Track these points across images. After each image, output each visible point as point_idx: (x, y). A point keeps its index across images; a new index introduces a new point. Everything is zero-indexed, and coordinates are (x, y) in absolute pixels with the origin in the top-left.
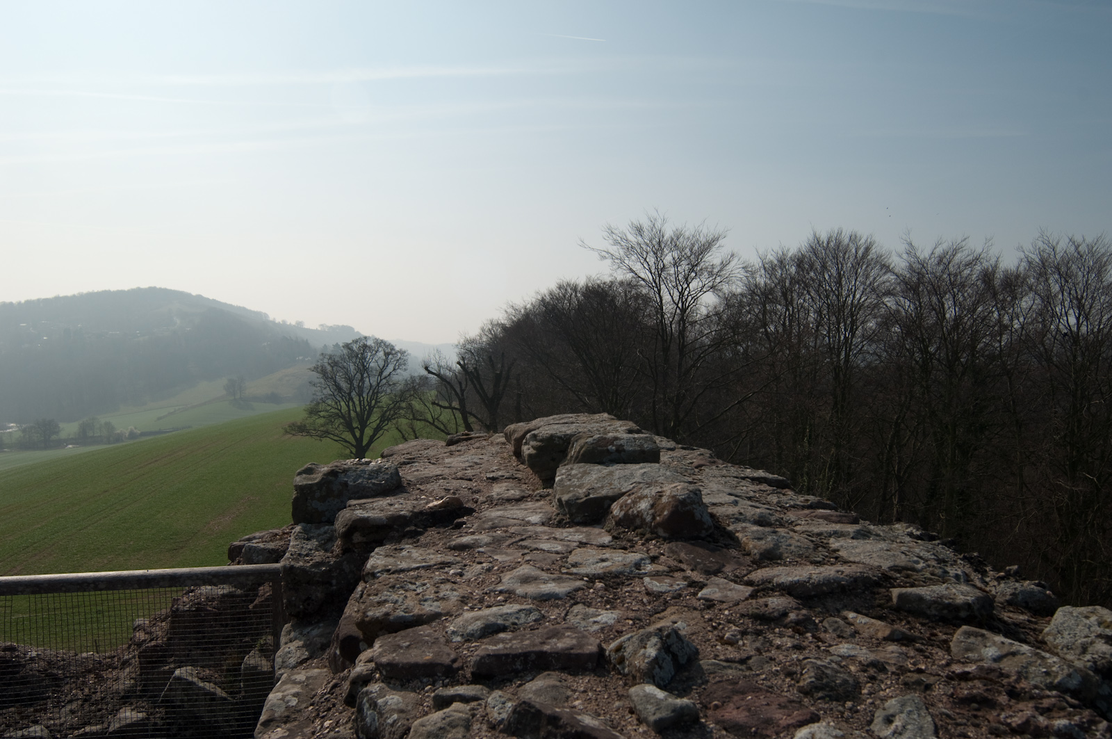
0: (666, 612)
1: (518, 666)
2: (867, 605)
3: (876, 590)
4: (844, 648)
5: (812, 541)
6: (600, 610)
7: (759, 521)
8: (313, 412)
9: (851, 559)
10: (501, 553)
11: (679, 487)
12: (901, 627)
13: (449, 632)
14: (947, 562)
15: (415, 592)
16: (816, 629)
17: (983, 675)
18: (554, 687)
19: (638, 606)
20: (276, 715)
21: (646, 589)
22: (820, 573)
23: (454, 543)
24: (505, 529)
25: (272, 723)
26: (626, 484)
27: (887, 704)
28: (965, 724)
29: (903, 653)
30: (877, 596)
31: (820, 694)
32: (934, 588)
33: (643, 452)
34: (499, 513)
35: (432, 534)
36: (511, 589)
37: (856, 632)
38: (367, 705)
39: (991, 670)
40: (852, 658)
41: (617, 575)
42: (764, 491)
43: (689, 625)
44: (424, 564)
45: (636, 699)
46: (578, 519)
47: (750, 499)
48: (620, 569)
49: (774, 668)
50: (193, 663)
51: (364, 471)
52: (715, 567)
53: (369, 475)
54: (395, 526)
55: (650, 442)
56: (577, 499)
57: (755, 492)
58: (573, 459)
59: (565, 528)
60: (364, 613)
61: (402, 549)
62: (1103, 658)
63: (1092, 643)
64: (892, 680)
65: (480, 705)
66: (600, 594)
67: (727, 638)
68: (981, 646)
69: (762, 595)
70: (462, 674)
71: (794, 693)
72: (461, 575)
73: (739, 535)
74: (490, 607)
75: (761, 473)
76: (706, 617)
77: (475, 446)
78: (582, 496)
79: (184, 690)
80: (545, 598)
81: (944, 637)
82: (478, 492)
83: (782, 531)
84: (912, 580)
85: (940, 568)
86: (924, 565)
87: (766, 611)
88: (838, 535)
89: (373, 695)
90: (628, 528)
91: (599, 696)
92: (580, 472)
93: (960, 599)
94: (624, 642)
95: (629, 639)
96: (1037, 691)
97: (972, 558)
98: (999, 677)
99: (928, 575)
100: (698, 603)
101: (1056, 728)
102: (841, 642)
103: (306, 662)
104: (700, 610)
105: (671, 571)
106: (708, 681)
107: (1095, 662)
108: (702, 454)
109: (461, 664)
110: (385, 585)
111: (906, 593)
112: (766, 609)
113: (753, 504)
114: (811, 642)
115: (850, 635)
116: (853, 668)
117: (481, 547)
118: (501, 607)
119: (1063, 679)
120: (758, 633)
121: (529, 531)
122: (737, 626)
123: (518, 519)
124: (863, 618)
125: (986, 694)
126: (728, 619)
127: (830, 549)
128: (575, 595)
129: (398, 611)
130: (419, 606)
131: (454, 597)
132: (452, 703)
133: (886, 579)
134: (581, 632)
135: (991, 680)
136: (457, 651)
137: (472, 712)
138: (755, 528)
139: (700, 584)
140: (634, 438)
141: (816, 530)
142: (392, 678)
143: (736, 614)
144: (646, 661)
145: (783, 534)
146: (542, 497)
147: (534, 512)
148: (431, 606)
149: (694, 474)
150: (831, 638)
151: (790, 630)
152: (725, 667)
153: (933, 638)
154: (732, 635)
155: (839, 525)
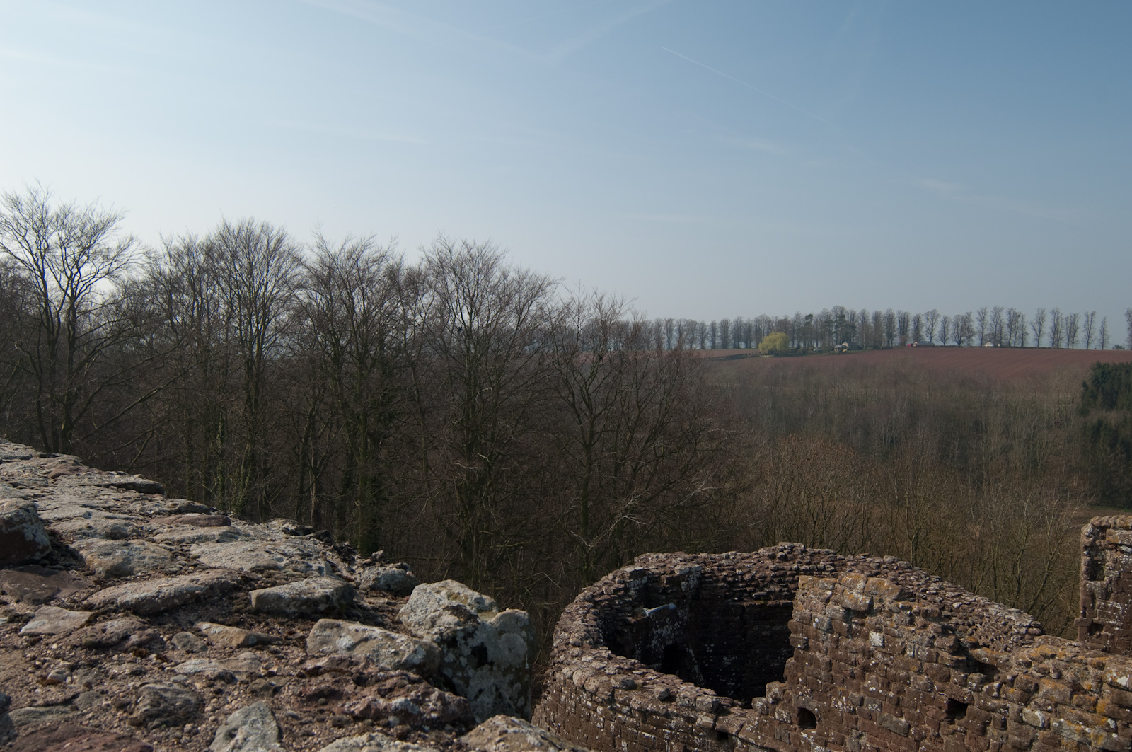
2: (223, 613)
3: (234, 595)
4: (191, 665)
5: (171, 550)
7: (112, 534)
9: (213, 565)
11: (7, 504)
12: (258, 631)
14: (311, 556)
16: (162, 648)
17: (333, 667)
22: (172, 585)
27: (230, 718)
28: (311, 722)
29: (256, 659)
30: (235, 601)
31: (156, 723)
32: (294, 584)
37: (209, 644)
39: (342, 660)
40: (198, 674)
42: (130, 498)
43: (4, 670)
47: (108, 509)
49: (105, 703)
52: (47, 594)
57: (117, 500)
62: (448, 628)
63: (440, 616)
64: (240, 690)
67: (51, 677)
68: (336, 637)
69: (101, 619)
71: (125, 727)
73: (83, 553)
75: (134, 479)
76: (29, 655)
81: (301, 634)
83: (135, 543)
84: (274, 579)
85: (303, 563)
86: (287, 561)
87: (103, 637)
88: (201, 540)
93: (319, 593)
96: (382, 674)
97: (342, 548)
98: (348, 666)
99: (290, 572)
100: (21, 640)
101: (393, 707)
102: (190, 658)
104: (22, 648)
106: (16, 736)
107: (441, 634)
108: (64, 462)
111: (265, 594)
112: (104, 635)
113: (110, 514)
114: (154, 664)
115: (201, 648)
116: (198, 685)
119: (410, 656)
120: (92, 664)
122: (67, 661)
124: (217, 627)
125: (333, 687)
126: (55, 654)
127: (191, 556)
133: (246, 582)
135: (340, 671)
138: (103, 543)
139: (25, 617)
141: (177, 537)
143: (66, 645)
145: (136, 546)
149: (45, 486)
150: (179, 655)
151: (131, 654)
152: (42, 714)
153: (289, 637)
154: (58, 673)
155: (206, 528)
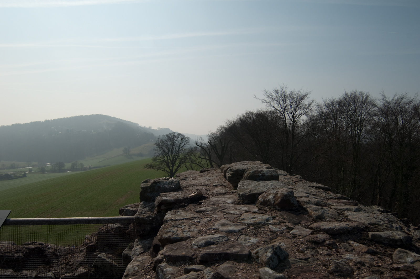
0: (277, 239)
1: (218, 258)
2: (358, 238)
3: (362, 232)
4: (348, 256)
5: (338, 212)
6: (251, 237)
7: (317, 204)
8: (155, 160)
9: (353, 220)
10: (215, 214)
11: (284, 190)
12: (372, 248)
13: (192, 244)
14: (393, 222)
15: (181, 228)
16: (337, 247)
17: (405, 269)
18: (231, 267)
19: (266, 236)
20: (130, 273)
21: (270, 230)
22: (340, 225)
23: (198, 210)
24: (218, 205)
25: (128, 276)
26: (265, 188)
29: (372, 259)
30: (363, 235)
31: (336, 274)
32: (387, 232)
33: (272, 176)
34: (216, 199)
35: (191, 206)
36: (218, 228)
37: (354, 249)
38: (160, 271)
39: (409, 267)
40: (351, 260)
41: (259, 224)
42: (320, 192)
43: (286, 244)
44: (186, 218)
45: (261, 273)
46: (246, 202)
47: (314, 195)
48: (260, 221)
49: (319, 263)
50: (105, 252)
51: (166, 182)
52: (298, 222)
53: (169, 183)
54: (177, 203)
55: (275, 172)
56: (246, 194)
57: (316, 192)
58: (245, 178)
59: (241, 205)
60: (161, 236)
61: (178, 212)
64: (367, 269)
65: (201, 273)
66: (252, 231)
67: (300, 250)
68: (406, 257)
69: (316, 233)
70: (196, 261)
71: (326, 273)
72: (199, 222)
73: (308, 209)
74: (209, 235)
75: (320, 185)
76: (293, 241)
77: (210, 173)
78: (248, 193)
79: (101, 262)
80: (230, 232)
81: (390, 252)
82: (209, 190)
83: (325, 208)
84: (378, 229)
85: (390, 224)
86: (383, 223)
87: (317, 240)
88: (348, 210)
89: (162, 267)
90: (265, 206)
91: (248, 271)
92: (247, 184)
93: (397, 237)
94: (259, 250)
95: (261, 249)
97: (404, 221)
98: (412, 270)
99: (384, 227)
100: (290, 236)
102: (347, 253)
103: (143, 253)
104: (291, 238)
105: (280, 223)
106: (291, 267)
108: (297, 177)
109: (196, 257)
110: (170, 225)
111: (375, 234)
112: (317, 239)
113: (315, 197)
114: (334, 253)
115: (351, 250)
116: (351, 264)
117: (208, 212)
118: (213, 235)
120: (313, 248)
121: (227, 206)
122: (305, 245)
123: (223, 201)
124: (356, 244)
125: (406, 277)
126: (301, 242)
127: (345, 215)
128: (242, 231)
129: (174, 235)
130: (182, 234)
131: (196, 230)
132: (190, 272)
133: (367, 228)
134: (242, 246)
135: (409, 271)
136: (195, 251)
137: (198, 275)
138: (315, 206)
139: (291, 228)
140: (269, 171)
141: (339, 208)
142: (169, 261)
143: (305, 240)
144: (267, 258)
145: (326, 209)
146: (233, 193)
147: (229, 198)
148: (187, 234)
149: (293, 185)
150: (343, 251)
151: (326, 247)
152: (299, 262)
153: (385, 253)
154: (303, 249)
155: (349, 206)
